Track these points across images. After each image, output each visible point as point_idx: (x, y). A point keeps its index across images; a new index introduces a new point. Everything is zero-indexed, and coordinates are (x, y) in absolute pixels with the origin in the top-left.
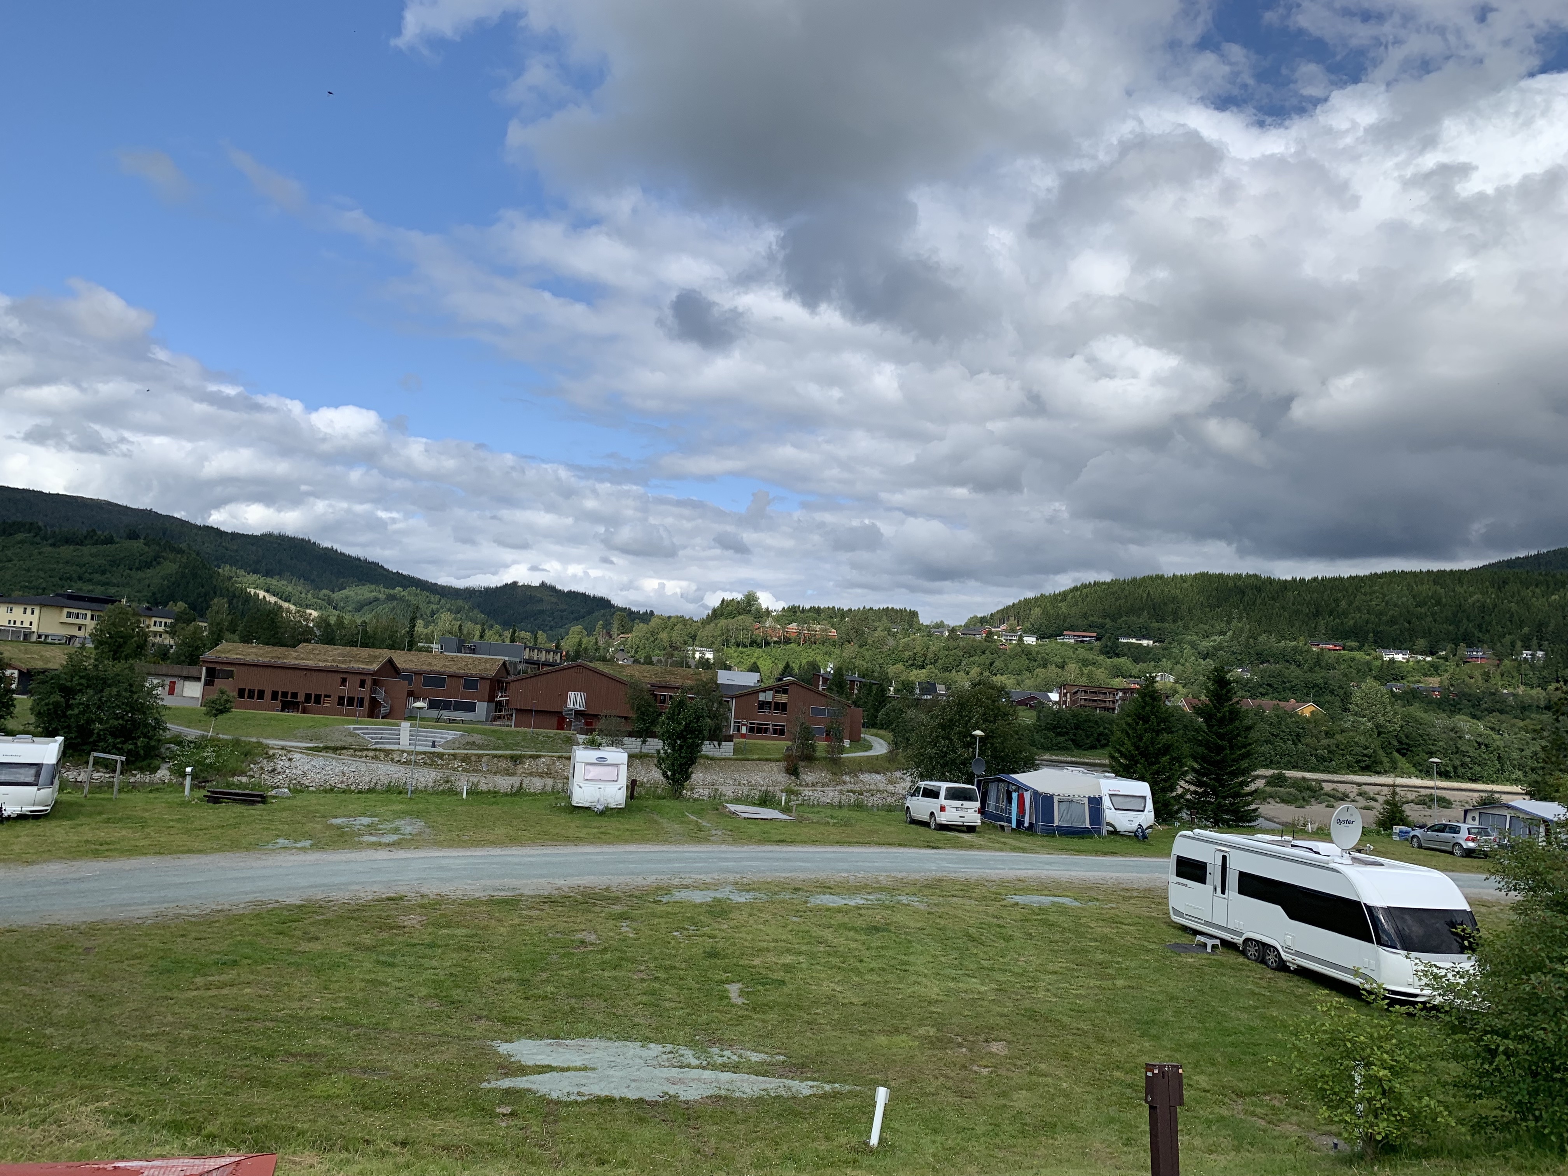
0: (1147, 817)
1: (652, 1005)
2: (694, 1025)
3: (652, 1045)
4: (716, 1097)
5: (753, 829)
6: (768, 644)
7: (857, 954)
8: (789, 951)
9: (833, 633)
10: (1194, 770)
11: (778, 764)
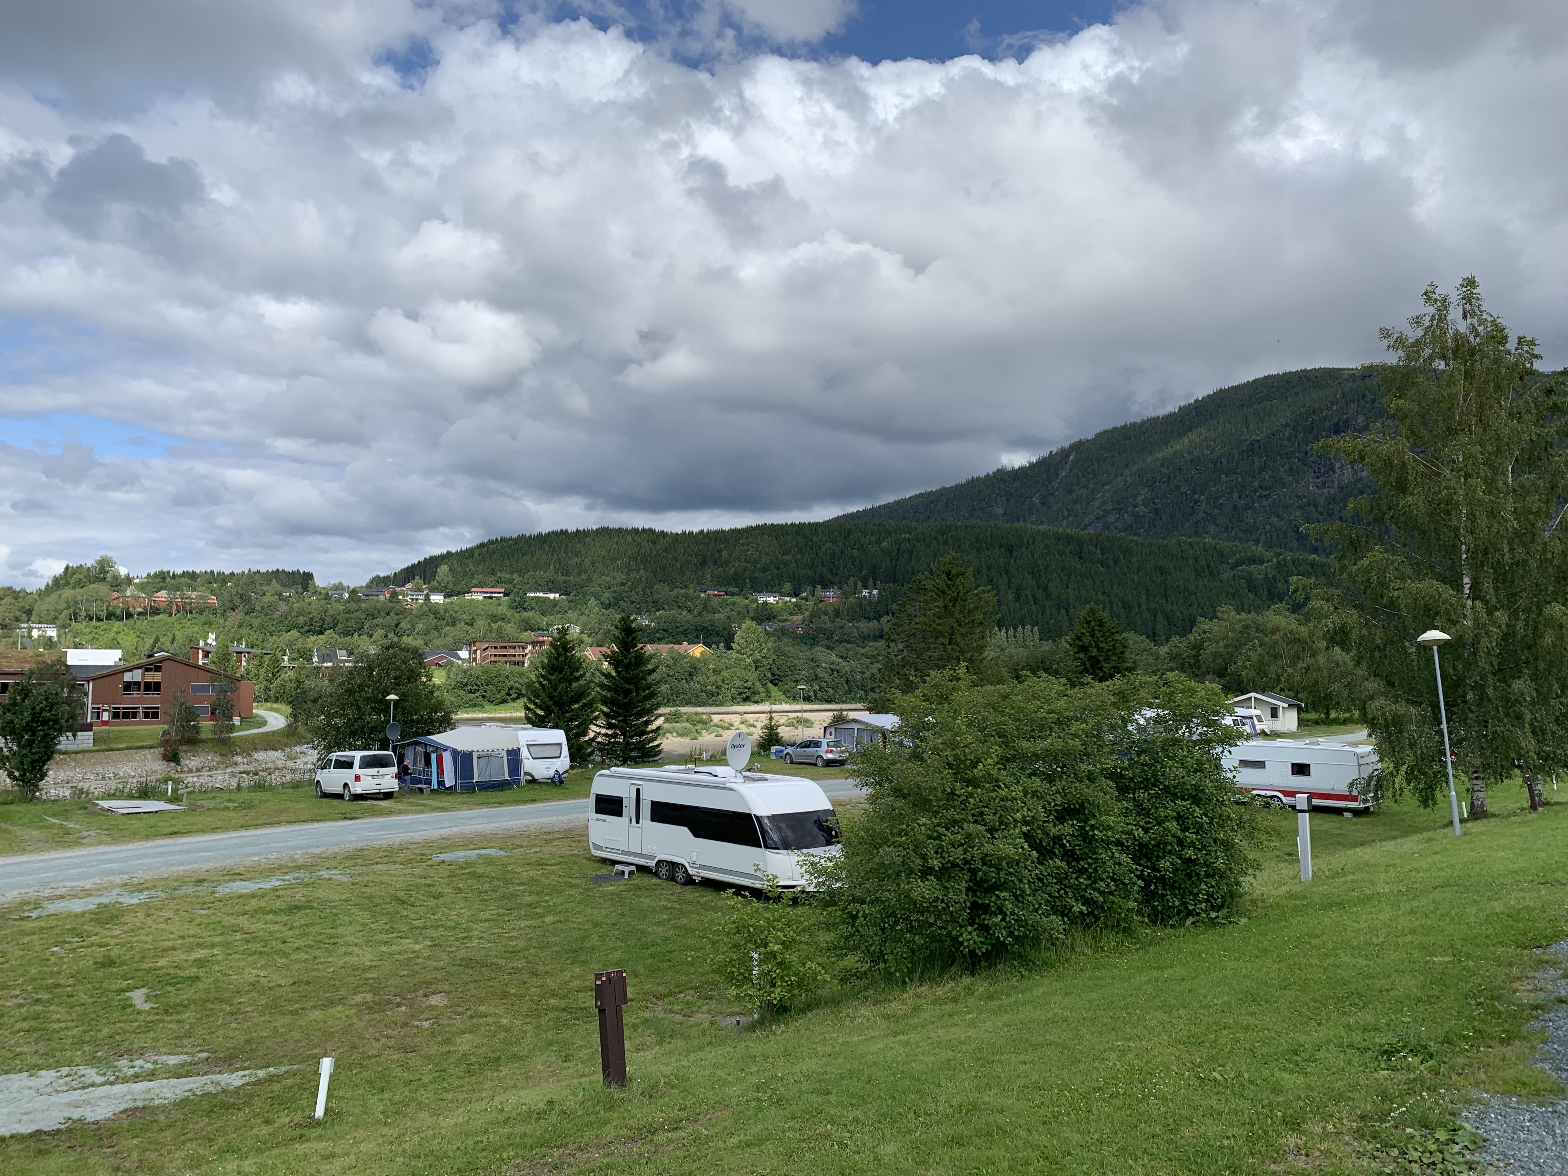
0: (563, 763)
1: (35, 1030)
2: (93, 1041)
3: (42, 1073)
4: (131, 1109)
5: (136, 824)
6: (130, 615)
7: (279, 935)
8: (199, 945)
9: (213, 600)
10: (605, 714)
11: (152, 751)
